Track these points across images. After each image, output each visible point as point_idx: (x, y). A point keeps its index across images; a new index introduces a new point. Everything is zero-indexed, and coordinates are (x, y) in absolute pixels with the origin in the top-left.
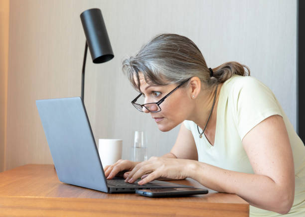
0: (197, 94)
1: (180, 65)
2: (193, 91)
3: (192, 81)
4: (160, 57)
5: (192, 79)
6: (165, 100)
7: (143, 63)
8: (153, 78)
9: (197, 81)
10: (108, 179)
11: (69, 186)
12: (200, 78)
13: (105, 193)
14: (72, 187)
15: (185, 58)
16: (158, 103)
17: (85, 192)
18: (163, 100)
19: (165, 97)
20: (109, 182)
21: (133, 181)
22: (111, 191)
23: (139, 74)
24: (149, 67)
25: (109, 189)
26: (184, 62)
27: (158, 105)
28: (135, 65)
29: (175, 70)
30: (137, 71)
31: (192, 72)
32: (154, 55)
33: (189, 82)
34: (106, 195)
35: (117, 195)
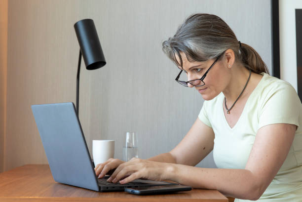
0: (232, 63)
1: (215, 40)
2: (228, 62)
3: (227, 53)
4: (197, 36)
5: (226, 52)
6: (207, 75)
7: (183, 43)
8: (193, 56)
9: (231, 53)
10: (100, 178)
11: (63, 186)
12: (233, 50)
13: (97, 191)
14: (66, 187)
15: (218, 33)
16: (202, 79)
17: (78, 191)
18: (205, 75)
19: (207, 72)
20: (100, 181)
21: (117, 181)
22: (102, 189)
23: (181, 54)
24: (188, 46)
25: (100, 188)
26: (217, 38)
27: (202, 81)
28: (176, 46)
29: (211, 46)
30: (179, 51)
31: (226, 46)
32: (191, 35)
33: (225, 55)
34: (97, 194)
35: (107, 193)
